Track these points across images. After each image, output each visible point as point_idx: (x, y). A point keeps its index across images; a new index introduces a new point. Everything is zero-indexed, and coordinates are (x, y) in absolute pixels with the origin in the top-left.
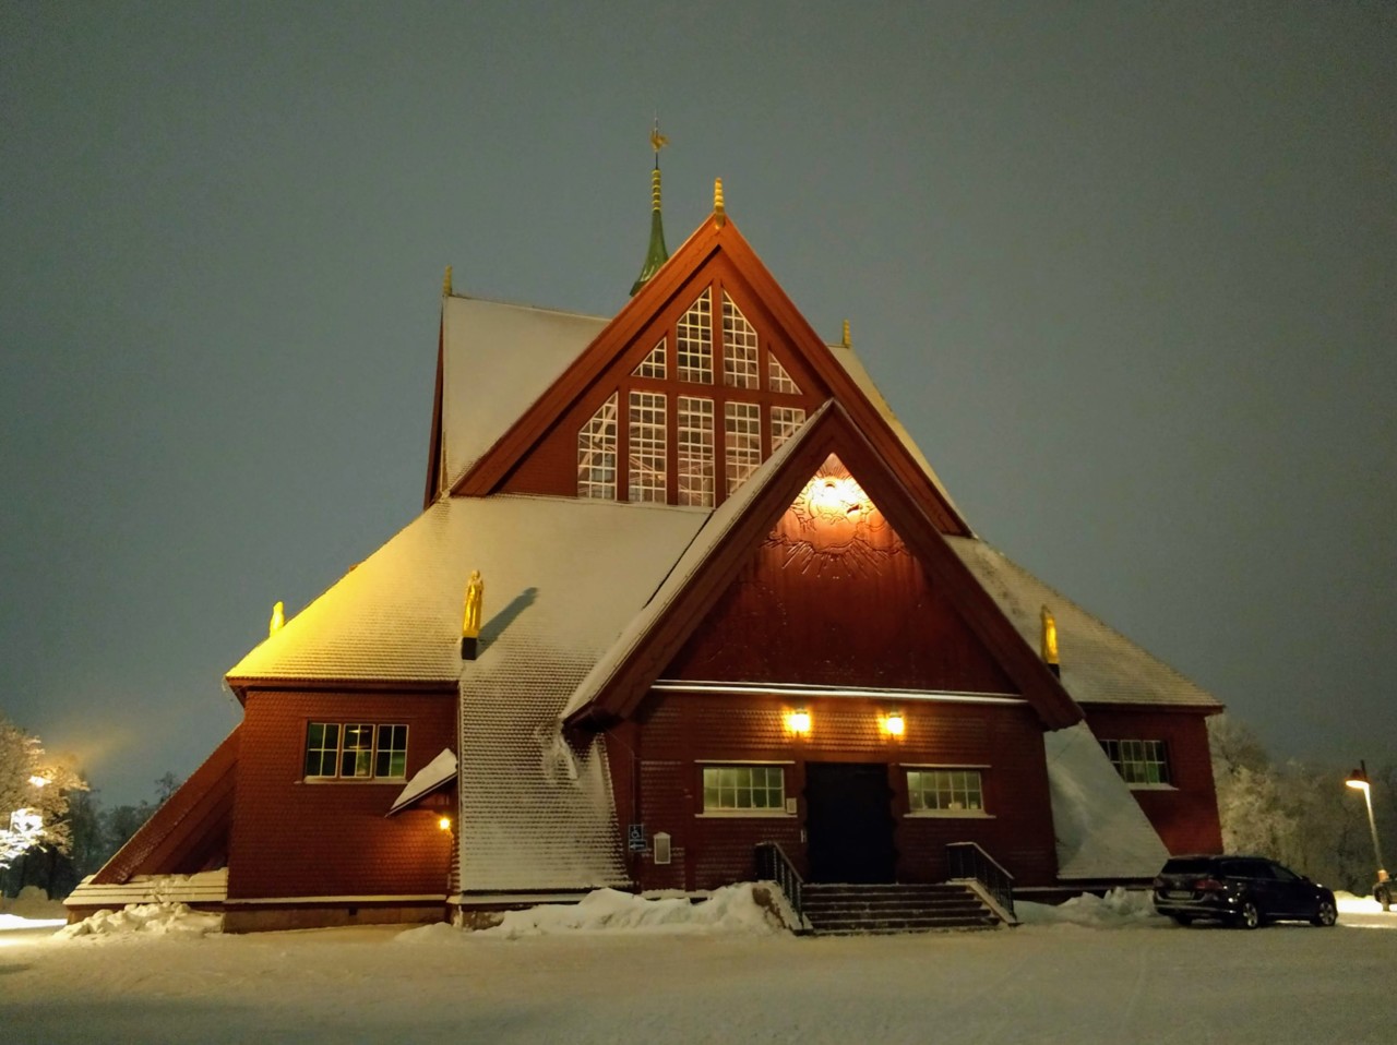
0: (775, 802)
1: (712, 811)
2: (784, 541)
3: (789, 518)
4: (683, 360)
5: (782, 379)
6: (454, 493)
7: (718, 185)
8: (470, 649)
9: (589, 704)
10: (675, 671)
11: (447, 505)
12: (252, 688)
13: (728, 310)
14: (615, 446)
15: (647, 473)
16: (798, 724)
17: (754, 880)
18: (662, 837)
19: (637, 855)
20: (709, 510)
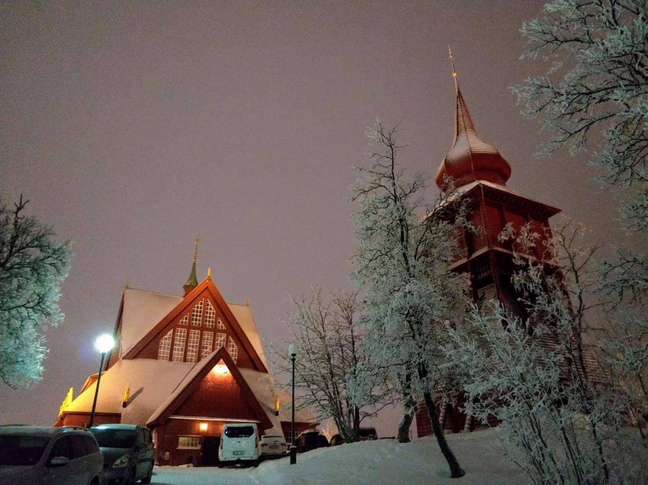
0: (196, 446)
1: (180, 447)
2: (206, 381)
3: (209, 376)
4: (193, 319)
5: (221, 325)
6: (124, 358)
7: (209, 269)
8: (125, 405)
9: (154, 421)
10: (175, 414)
11: (121, 362)
12: (68, 414)
13: (208, 305)
14: (171, 339)
15: (178, 353)
16: (204, 427)
17: (188, 464)
18: (168, 453)
19: (161, 458)
20: (194, 364)
